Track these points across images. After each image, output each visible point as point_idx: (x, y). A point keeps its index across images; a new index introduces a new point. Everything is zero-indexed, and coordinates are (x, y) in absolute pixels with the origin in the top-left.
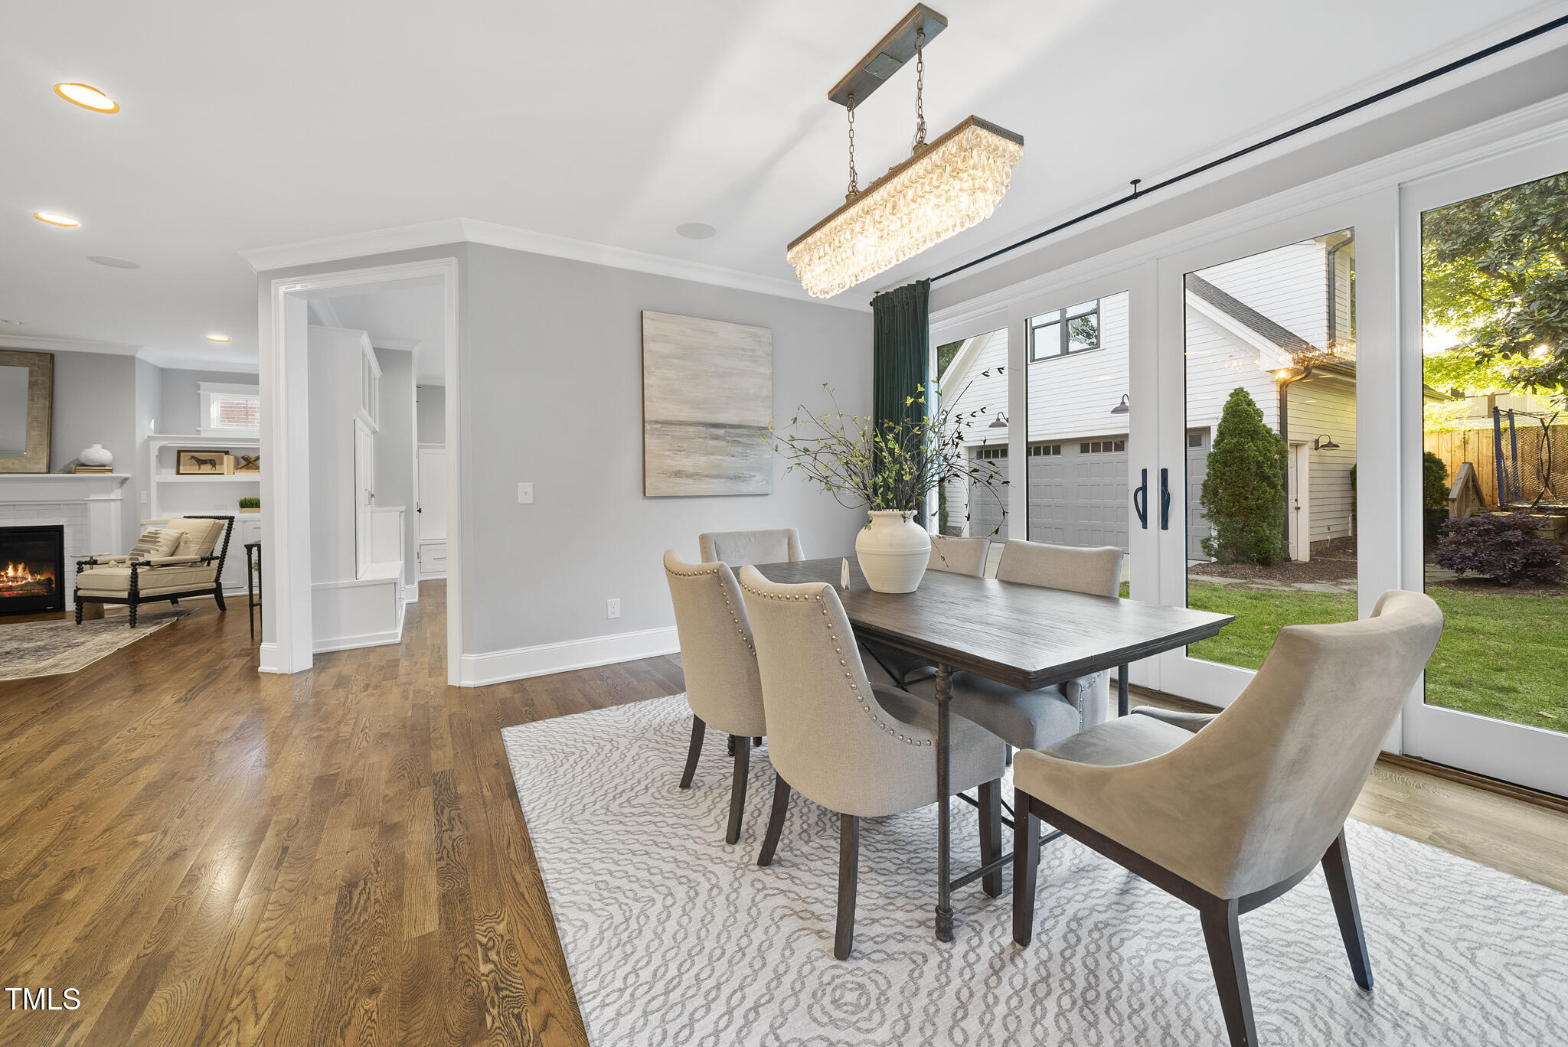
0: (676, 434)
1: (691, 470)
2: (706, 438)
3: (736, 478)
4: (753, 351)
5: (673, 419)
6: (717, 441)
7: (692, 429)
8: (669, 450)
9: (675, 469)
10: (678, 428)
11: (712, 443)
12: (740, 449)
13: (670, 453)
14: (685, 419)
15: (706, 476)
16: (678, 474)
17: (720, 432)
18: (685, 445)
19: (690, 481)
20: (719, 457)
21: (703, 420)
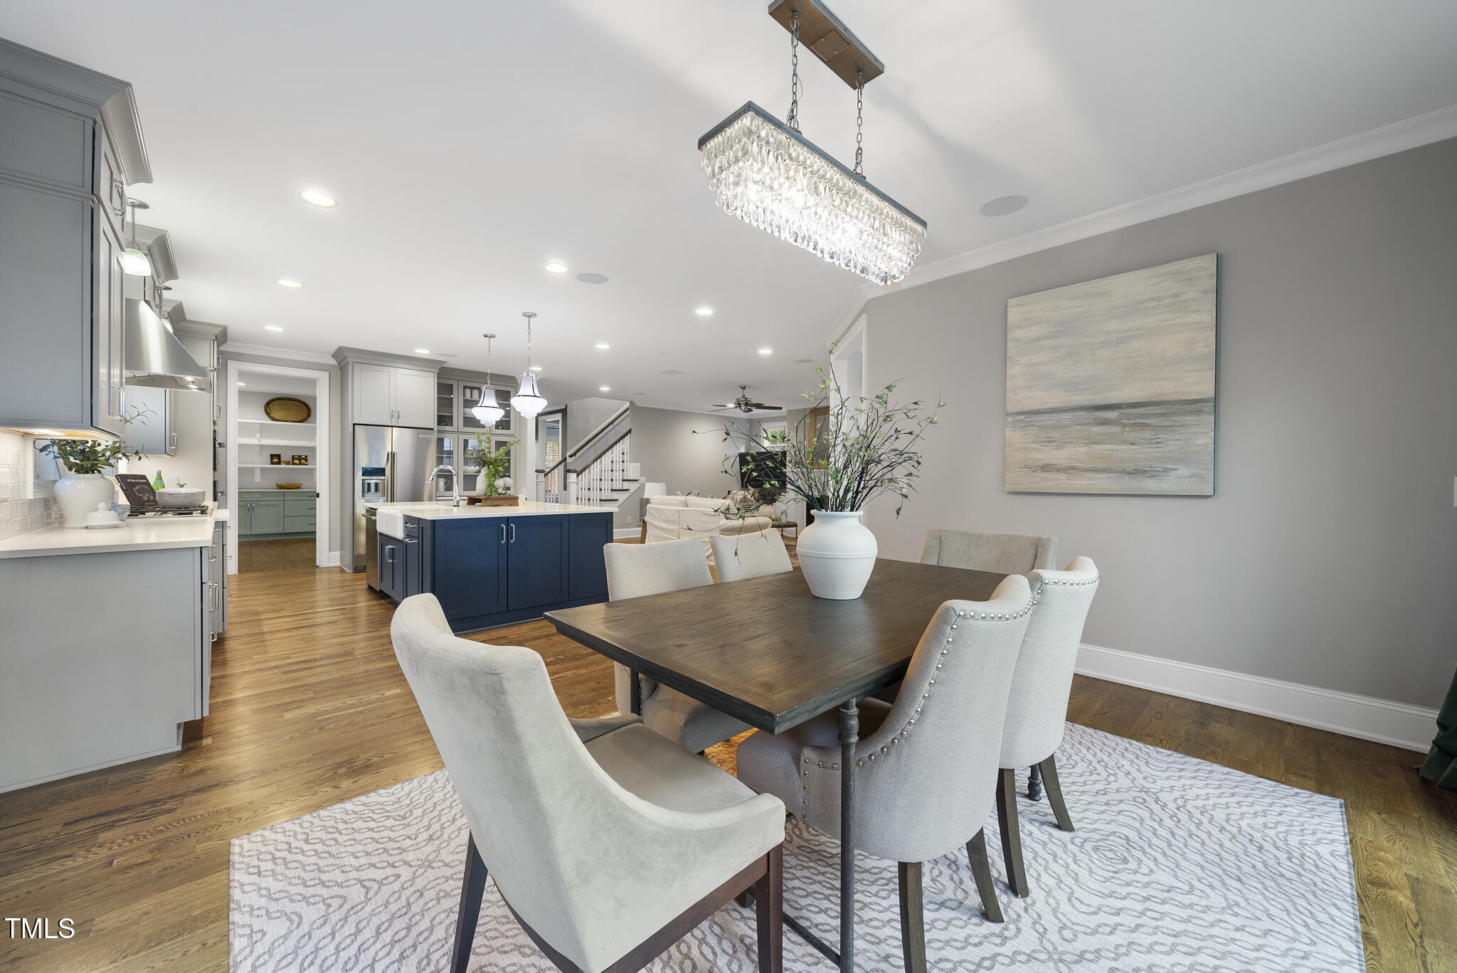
0: (1045, 423)
1: (1064, 463)
2: (1088, 424)
3: (1136, 472)
4: (1176, 295)
5: (1040, 407)
6: (1107, 427)
7: (1068, 416)
8: (1035, 442)
9: (1041, 463)
10: (1047, 417)
11: (1096, 429)
12: (1147, 434)
13: (1036, 446)
14: (1057, 405)
15: (1088, 470)
16: (1046, 468)
17: (1112, 415)
18: (1057, 435)
19: (1062, 476)
20: (1108, 447)
21: (1085, 403)
